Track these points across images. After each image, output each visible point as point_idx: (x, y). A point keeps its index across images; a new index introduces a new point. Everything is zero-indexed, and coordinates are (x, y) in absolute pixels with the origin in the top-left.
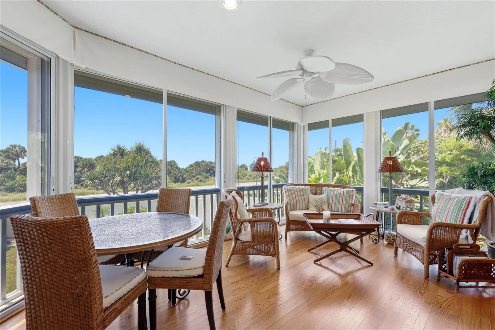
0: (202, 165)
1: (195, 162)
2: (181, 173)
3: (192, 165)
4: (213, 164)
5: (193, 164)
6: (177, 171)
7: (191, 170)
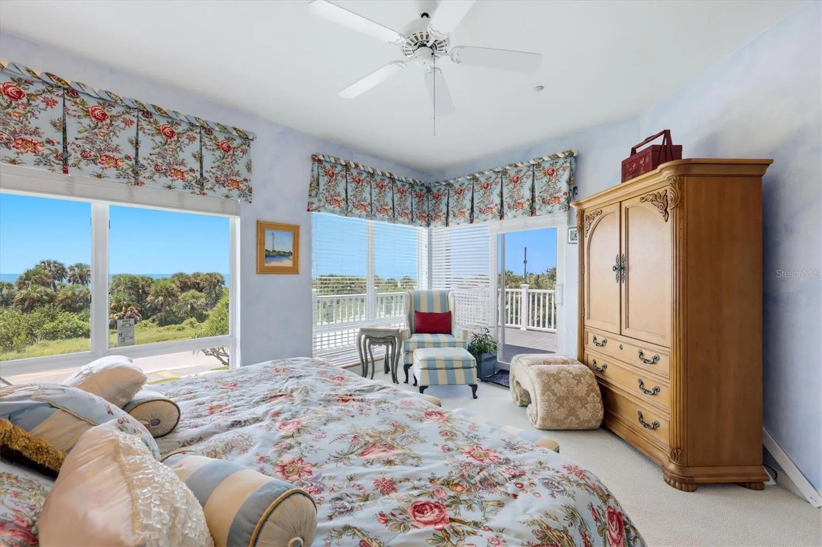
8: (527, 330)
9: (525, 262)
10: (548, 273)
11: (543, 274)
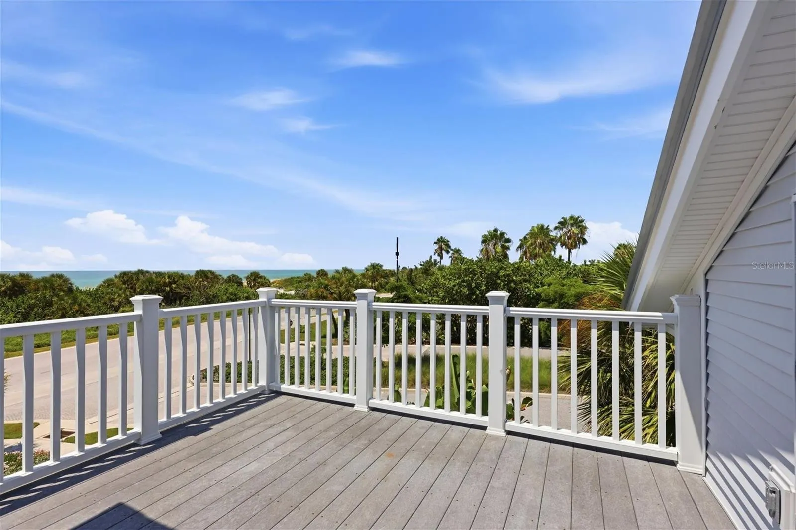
0: (138, 279)
1: (121, 274)
2: (80, 305)
3: (112, 280)
4: (164, 277)
5: (116, 277)
6: (70, 301)
7: (108, 293)
8: (509, 433)
9: (397, 254)
10: (422, 267)
11: (416, 268)
